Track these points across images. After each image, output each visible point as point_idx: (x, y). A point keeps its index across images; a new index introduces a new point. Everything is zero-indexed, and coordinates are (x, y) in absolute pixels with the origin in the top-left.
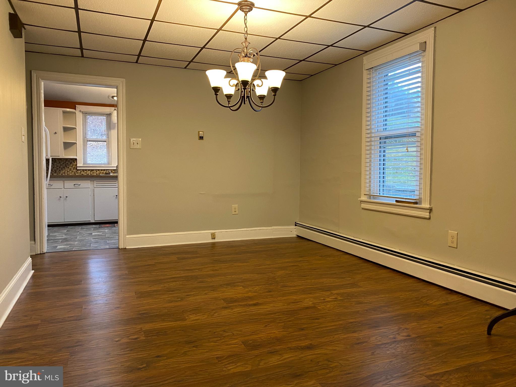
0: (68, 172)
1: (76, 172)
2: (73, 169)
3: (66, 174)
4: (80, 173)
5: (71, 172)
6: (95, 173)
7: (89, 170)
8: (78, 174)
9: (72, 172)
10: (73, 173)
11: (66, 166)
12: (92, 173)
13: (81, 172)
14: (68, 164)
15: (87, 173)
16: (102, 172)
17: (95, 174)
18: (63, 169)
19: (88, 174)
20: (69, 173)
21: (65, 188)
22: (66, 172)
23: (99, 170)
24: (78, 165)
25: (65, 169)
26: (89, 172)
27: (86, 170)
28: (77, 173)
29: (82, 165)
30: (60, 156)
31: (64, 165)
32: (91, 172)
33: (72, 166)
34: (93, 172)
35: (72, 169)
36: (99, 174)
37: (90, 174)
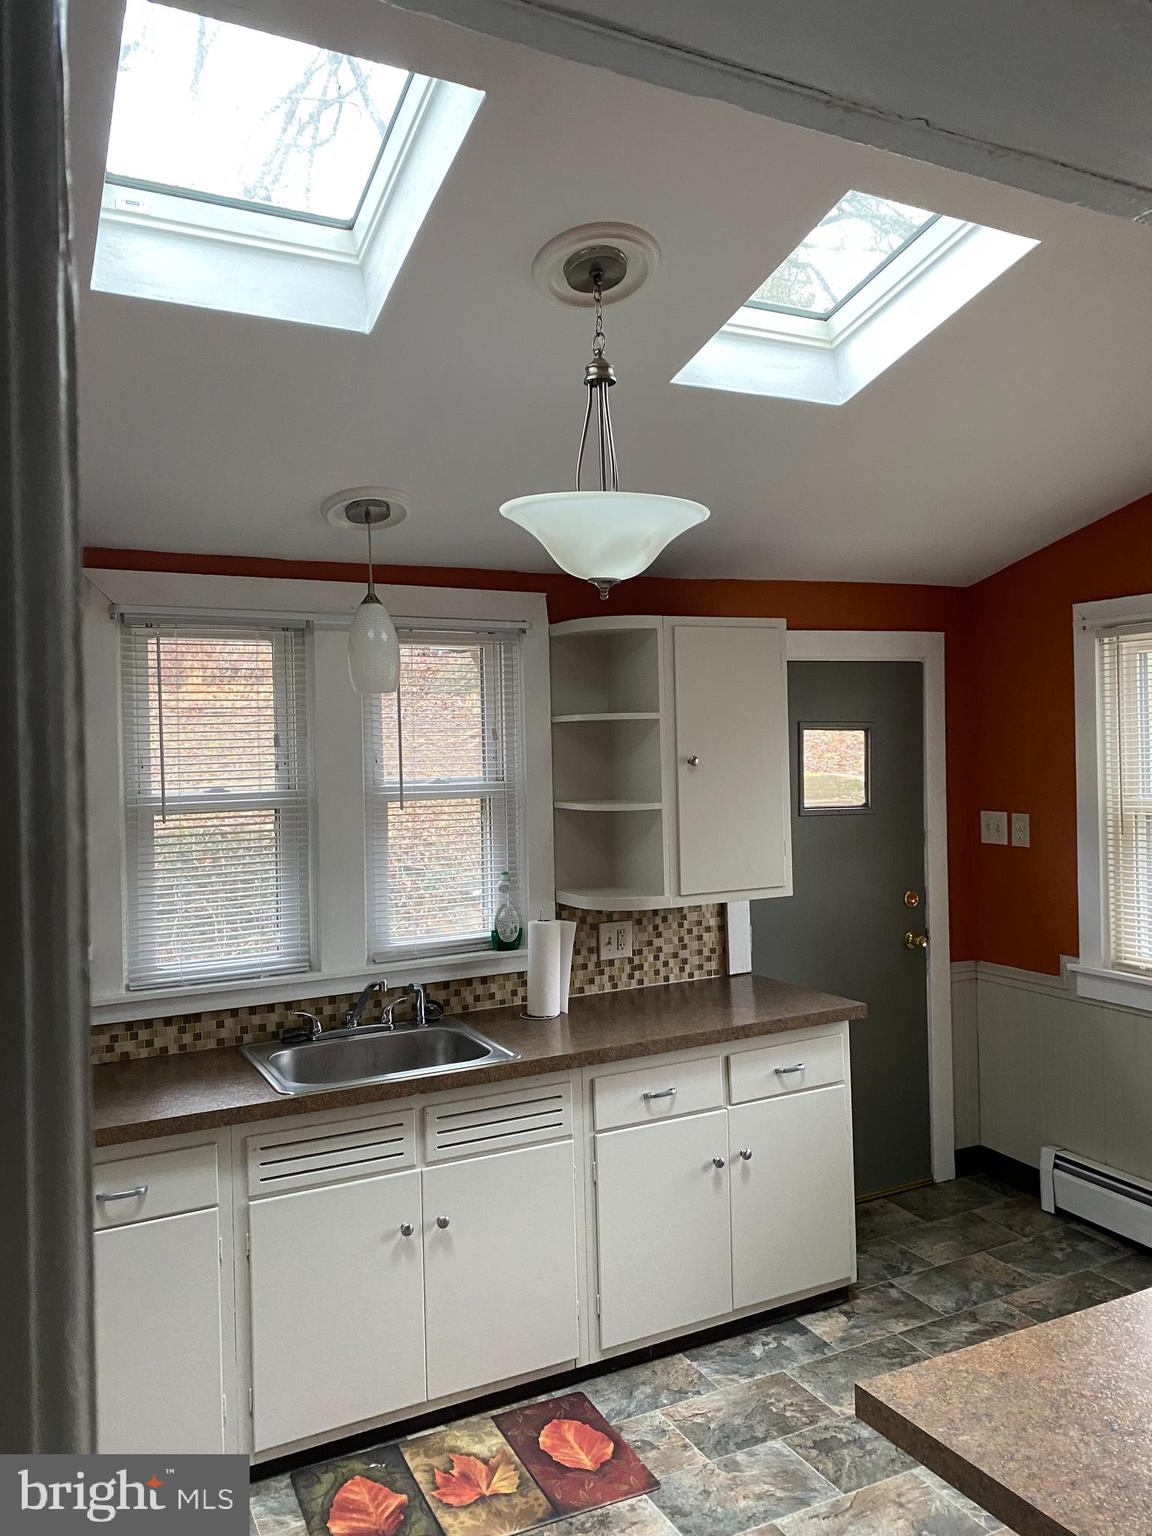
4: (110, 1049)
6: (209, 1035)
7: (168, 1021)
12: (187, 1038)
13: (114, 1039)
15: (158, 1043)
16: (256, 1020)
17: (212, 1044)
19: (165, 1049)
23: (234, 1012)
24: (96, 1000)
26: (168, 1039)
27: (149, 1023)
29: (122, 994)
32: (182, 1031)
34: (198, 1027)
36: (239, 1039)
37: (173, 1050)
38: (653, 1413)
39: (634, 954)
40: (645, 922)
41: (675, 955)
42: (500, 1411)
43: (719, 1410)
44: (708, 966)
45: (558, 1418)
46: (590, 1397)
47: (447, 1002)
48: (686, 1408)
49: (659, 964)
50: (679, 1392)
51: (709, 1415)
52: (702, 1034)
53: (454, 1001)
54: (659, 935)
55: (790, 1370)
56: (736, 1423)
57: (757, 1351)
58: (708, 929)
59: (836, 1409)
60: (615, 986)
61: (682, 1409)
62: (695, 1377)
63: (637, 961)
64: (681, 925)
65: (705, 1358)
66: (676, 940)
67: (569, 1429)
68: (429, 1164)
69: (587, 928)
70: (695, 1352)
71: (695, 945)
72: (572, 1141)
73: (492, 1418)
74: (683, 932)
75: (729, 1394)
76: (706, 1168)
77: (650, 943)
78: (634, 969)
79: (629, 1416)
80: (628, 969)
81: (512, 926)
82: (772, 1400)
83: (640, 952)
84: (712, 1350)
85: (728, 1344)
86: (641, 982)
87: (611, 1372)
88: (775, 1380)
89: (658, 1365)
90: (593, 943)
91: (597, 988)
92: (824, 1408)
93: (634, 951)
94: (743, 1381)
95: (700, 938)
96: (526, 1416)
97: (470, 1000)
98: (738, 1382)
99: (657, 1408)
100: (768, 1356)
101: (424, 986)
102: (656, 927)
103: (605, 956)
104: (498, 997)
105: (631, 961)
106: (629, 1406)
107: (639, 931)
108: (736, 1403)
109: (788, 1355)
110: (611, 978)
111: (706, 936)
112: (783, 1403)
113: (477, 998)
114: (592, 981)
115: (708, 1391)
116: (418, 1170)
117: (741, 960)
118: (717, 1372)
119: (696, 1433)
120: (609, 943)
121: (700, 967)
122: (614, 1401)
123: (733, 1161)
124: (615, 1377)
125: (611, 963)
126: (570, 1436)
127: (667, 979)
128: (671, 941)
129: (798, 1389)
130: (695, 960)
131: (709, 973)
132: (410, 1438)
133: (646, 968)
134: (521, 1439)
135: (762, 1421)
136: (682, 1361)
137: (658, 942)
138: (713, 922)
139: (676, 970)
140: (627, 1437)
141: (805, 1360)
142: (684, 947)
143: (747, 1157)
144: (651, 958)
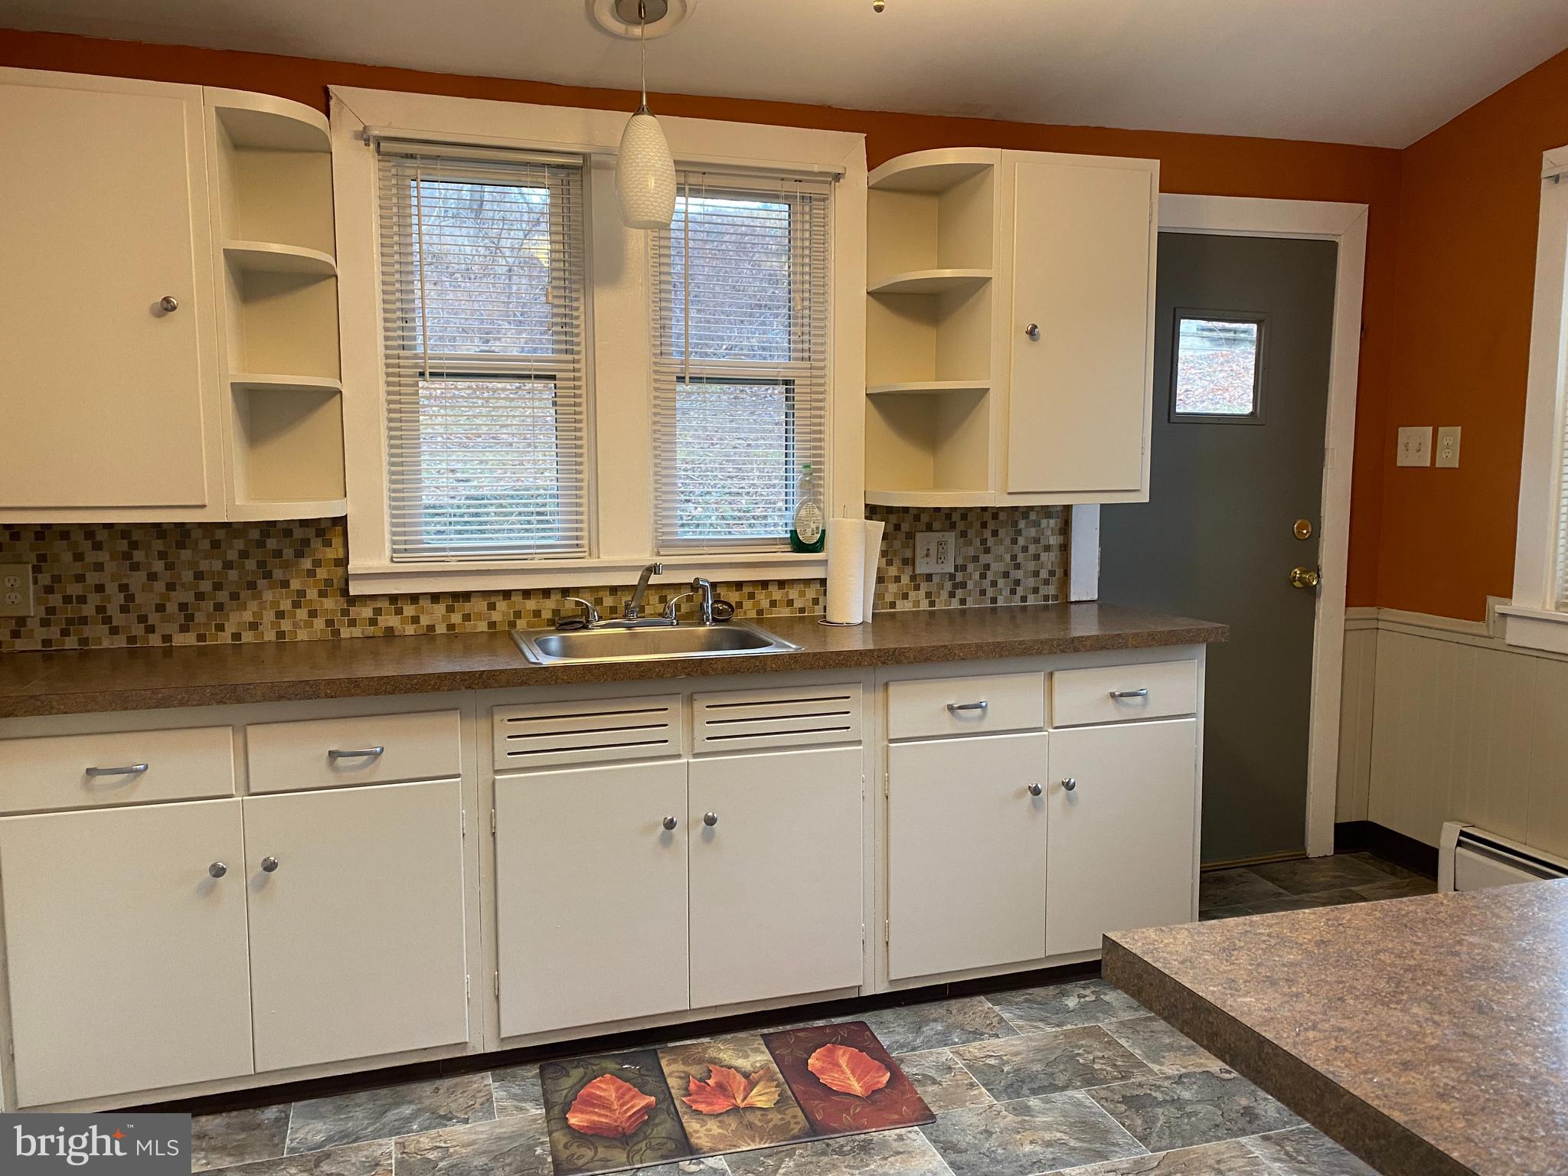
0: (280, 615)
1: (338, 617)
2: (322, 594)
3: (270, 636)
4: (373, 622)
5: (302, 614)
6: (480, 616)
7: (435, 597)
8: (357, 632)
9: (313, 614)
10: (319, 623)
11: (268, 575)
12: (456, 618)
13: (378, 611)
14: (278, 554)
15: (425, 621)
16: (531, 605)
17: (482, 626)
18: (244, 594)
19: (431, 628)
20: (286, 625)
21: (253, 790)
22: (269, 616)
23: (507, 594)
24: (354, 567)
25: (258, 596)
26: (435, 616)
27: (414, 598)
28: (352, 623)
29: (382, 564)
30: (207, 502)
31: (251, 564)
32: (450, 609)
33: (311, 573)
34: (468, 607)
35: (312, 594)
36: (513, 624)
37: (441, 629)
38: (940, 1050)
39: (956, 570)
40: (971, 533)
41: (1006, 575)
42: (771, 1030)
43: (1017, 1054)
44: (1044, 590)
45: (833, 1043)
46: (873, 1028)
47: (740, 605)
48: (980, 1049)
49: (986, 583)
50: (974, 1033)
51: (1004, 1058)
52: (1021, 643)
53: (748, 604)
54: (987, 551)
55: (1106, 1024)
56: (1035, 1069)
57: (1072, 1002)
58: (1047, 548)
59: (1156, 1068)
60: (932, 604)
61: (974, 1049)
62: (995, 1021)
63: (959, 577)
64: (1014, 541)
65: (1010, 1003)
66: (1008, 558)
67: (843, 1055)
68: (696, 755)
69: (901, 535)
70: (998, 996)
71: (1031, 566)
72: (861, 747)
73: (763, 1036)
74: (1017, 549)
75: (1031, 1040)
76: (1019, 795)
77: (976, 559)
78: (956, 586)
79: (914, 1049)
80: (948, 586)
81: (814, 526)
82: (1081, 1051)
83: (964, 568)
84: (1019, 996)
85: (1039, 992)
86: (963, 601)
87: (900, 1005)
88: (1088, 1033)
89: (955, 1005)
90: (908, 554)
91: (911, 604)
92: (1140, 1065)
93: (956, 566)
94: (1049, 1029)
95: (1037, 557)
96: (796, 1037)
97: (765, 604)
98: (1042, 1030)
99: (945, 1045)
100: (1083, 1008)
101: (714, 585)
102: (984, 541)
103: (922, 568)
104: (798, 604)
105: (952, 577)
106: (915, 1041)
107: (964, 545)
108: (1038, 1050)
109: (1108, 1009)
110: (928, 595)
111: (1044, 556)
112: (1093, 1055)
113: (773, 604)
114: (905, 596)
115: (1007, 1035)
116: (686, 760)
117: (1085, 584)
118: (1021, 1017)
119: (988, 1075)
120: (927, 555)
121: (1036, 590)
122: (899, 1033)
123: (1053, 790)
124: (904, 1011)
125: (929, 577)
126: (843, 1062)
127: (994, 600)
128: (1000, 559)
129: (1112, 1043)
130: (1031, 582)
131: (1046, 598)
132: (671, 1045)
133: (970, 585)
134: (788, 1059)
135: (1065, 1070)
136: (983, 1004)
137: (984, 558)
138: (1054, 540)
139: (1006, 592)
140: (907, 1070)
141: (1127, 1016)
142: (1018, 567)
143: (1069, 786)
144: (976, 576)
